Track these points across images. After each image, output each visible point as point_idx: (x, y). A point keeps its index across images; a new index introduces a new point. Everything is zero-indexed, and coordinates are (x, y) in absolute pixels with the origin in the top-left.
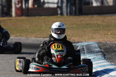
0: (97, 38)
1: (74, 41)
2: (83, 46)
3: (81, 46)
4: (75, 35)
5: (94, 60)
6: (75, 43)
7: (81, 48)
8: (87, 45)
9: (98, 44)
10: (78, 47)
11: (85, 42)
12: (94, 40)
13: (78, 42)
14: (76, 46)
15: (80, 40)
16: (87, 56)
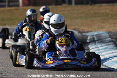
0: (107, 27)
1: (83, 31)
2: (93, 35)
3: (91, 36)
4: (84, 24)
5: (106, 50)
6: (84, 32)
7: (92, 37)
8: (97, 35)
9: (108, 33)
10: (88, 36)
11: (95, 31)
12: (103, 29)
13: (88, 32)
14: (85, 35)
15: (90, 29)
16: (99, 46)
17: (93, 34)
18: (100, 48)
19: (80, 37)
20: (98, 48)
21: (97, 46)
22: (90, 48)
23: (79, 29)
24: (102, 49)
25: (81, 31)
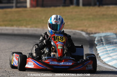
1: (91, 32)
2: (101, 37)
3: (99, 37)
5: (114, 51)
6: (92, 34)
7: (99, 39)
8: (105, 36)
10: (95, 38)
11: (103, 32)
13: (95, 33)
14: (93, 37)
15: (97, 31)
16: (106, 47)
17: (100, 35)
18: (108, 49)
19: (87, 38)
20: (105, 50)
21: (104, 47)
22: (98, 49)
23: (87, 30)
24: (110, 50)
25: (89, 32)
